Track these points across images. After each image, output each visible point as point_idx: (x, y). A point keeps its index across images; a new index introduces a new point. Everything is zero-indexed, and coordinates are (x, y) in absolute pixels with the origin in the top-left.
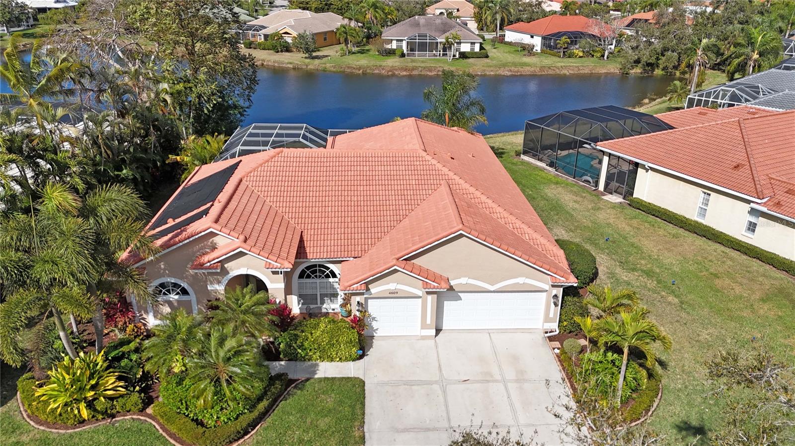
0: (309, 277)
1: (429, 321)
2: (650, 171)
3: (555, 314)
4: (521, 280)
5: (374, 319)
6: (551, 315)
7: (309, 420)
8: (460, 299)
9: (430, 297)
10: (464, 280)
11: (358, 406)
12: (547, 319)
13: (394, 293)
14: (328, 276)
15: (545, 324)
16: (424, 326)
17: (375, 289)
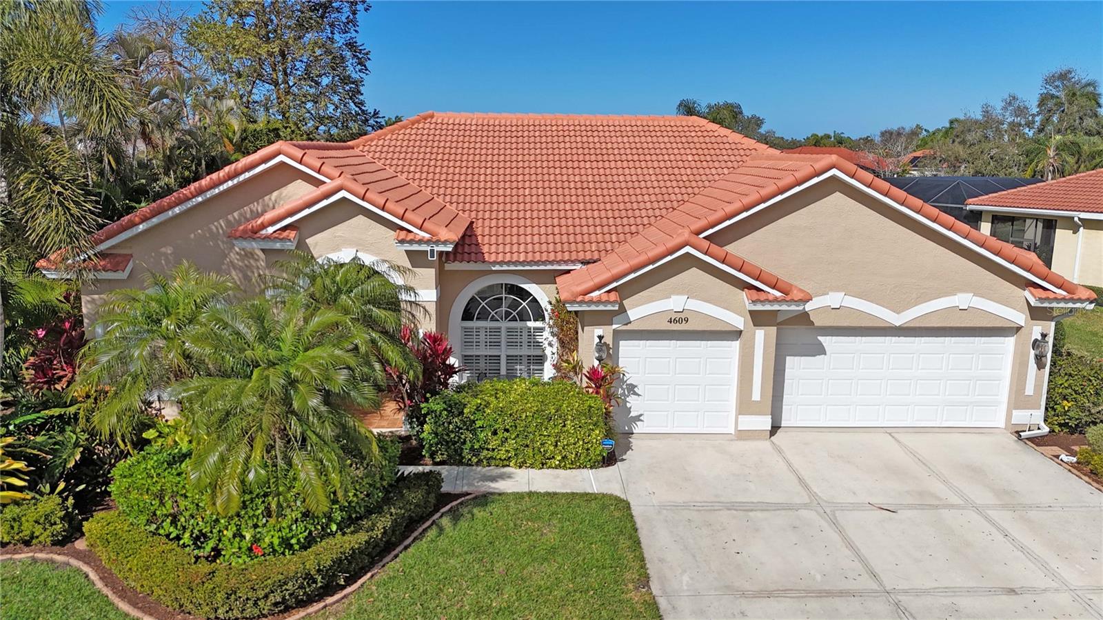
0: (483, 316)
1: (756, 396)
2: (1081, 229)
3: (1038, 387)
4: (962, 300)
5: (632, 389)
6: (1029, 390)
7: (500, 567)
8: (821, 350)
9: (760, 333)
10: (834, 299)
11: (624, 543)
12: (1018, 400)
13: (679, 321)
14: (523, 317)
15: (1015, 412)
16: (745, 406)
17: (640, 310)
